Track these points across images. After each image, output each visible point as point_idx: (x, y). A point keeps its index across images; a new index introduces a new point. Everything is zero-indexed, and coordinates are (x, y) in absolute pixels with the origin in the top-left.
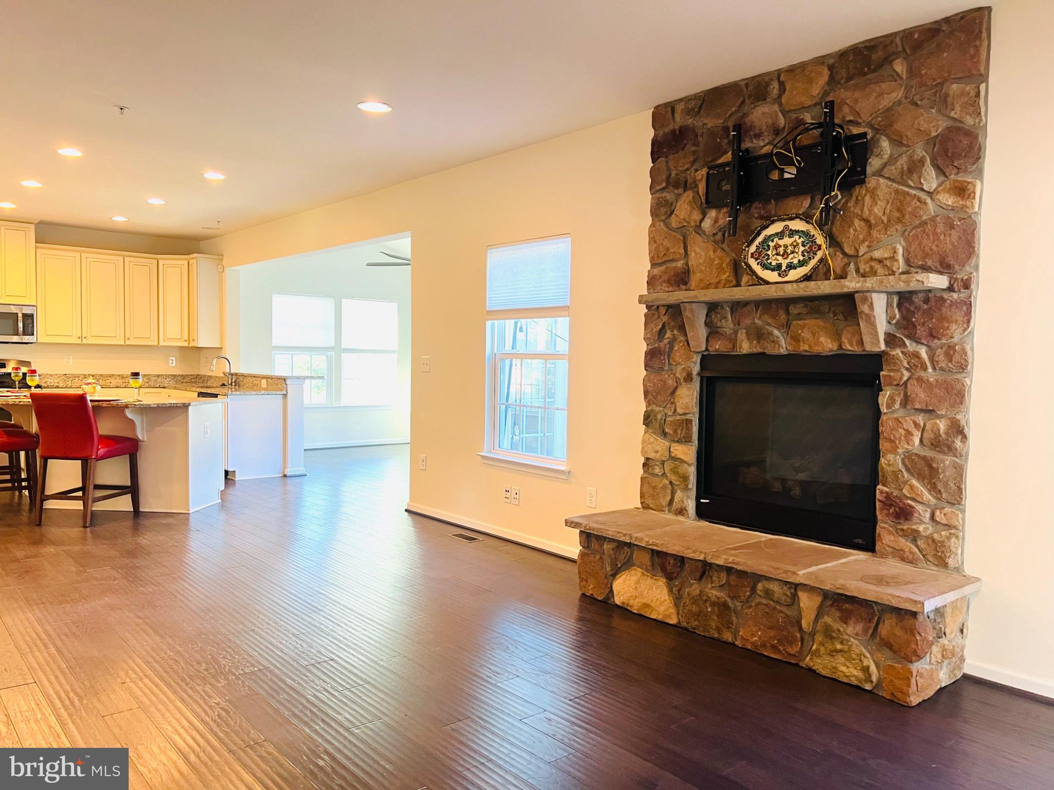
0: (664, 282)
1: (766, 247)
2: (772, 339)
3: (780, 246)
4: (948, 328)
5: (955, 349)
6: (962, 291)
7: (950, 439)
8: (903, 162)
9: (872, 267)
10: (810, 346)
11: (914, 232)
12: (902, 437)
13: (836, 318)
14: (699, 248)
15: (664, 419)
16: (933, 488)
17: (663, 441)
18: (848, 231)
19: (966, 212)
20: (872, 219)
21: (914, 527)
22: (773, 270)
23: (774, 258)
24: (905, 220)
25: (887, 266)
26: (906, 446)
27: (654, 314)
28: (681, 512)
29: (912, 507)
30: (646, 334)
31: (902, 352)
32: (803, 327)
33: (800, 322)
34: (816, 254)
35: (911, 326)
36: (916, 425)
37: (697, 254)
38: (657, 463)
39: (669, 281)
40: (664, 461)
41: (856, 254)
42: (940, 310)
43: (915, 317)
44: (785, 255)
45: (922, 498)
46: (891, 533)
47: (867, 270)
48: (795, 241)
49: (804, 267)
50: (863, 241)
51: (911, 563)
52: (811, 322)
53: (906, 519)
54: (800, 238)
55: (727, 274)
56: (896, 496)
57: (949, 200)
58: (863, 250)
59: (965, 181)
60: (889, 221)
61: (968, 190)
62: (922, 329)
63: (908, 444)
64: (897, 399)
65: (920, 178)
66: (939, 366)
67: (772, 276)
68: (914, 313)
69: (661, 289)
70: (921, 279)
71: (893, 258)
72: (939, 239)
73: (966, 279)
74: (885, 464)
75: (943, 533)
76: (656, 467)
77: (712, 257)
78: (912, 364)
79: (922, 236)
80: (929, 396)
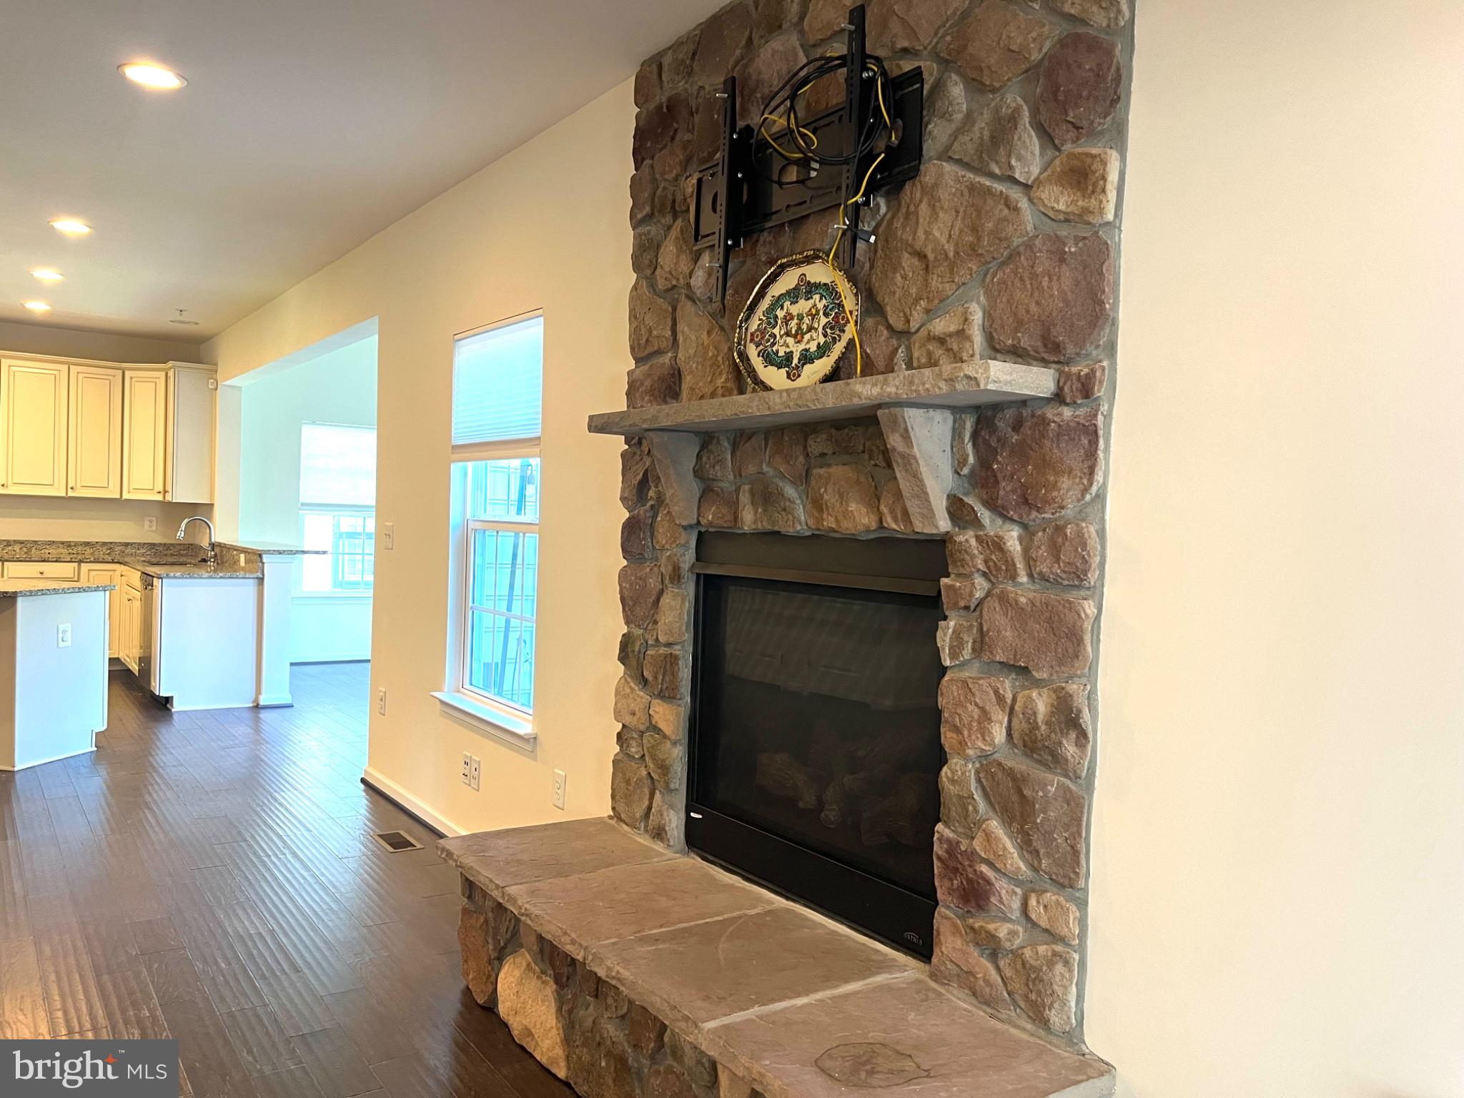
0: (646, 392)
1: (772, 320)
2: (784, 503)
3: (792, 318)
4: (1054, 486)
5: (1066, 535)
6: (1079, 402)
7: (1053, 735)
8: (982, 125)
9: (930, 354)
10: (837, 521)
11: (999, 274)
12: (975, 724)
13: (872, 462)
14: (689, 326)
15: (643, 651)
16: (1026, 846)
17: (642, 693)
18: (894, 280)
19: (1089, 223)
20: (929, 251)
21: (991, 927)
22: (779, 366)
23: (782, 341)
24: (985, 249)
25: (951, 346)
26: (980, 744)
27: (635, 454)
28: (659, 834)
29: (989, 882)
30: (623, 490)
31: (978, 538)
32: (827, 481)
33: (822, 471)
34: (844, 331)
35: (992, 480)
36: (1000, 699)
37: (686, 338)
38: (635, 735)
39: (652, 392)
40: (643, 733)
41: (906, 328)
42: (1041, 447)
43: (998, 463)
44: (798, 335)
45: (1005, 865)
46: (956, 932)
48: (815, 305)
49: (825, 359)
51: (987, 1003)
52: (838, 471)
53: (980, 908)
54: (821, 299)
55: (724, 376)
56: (966, 851)
57: (1060, 200)
58: (917, 318)
59: (1088, 155)
60: (957, 253)
61: (1094, 173)
62: (1009, 488)
63: (984, 739)
64: (966, 638)
65: (1009, 156)
66: (1039, 570)
68: (997, 451)
69: (641, 406)
70: (973, 374)
71: (961, 334)
72: (1040, 288)
73: (1087, 375)
74: (947, 777)
75: (1042, 949)
76: (634, 743)
77: (706, 344)
78: (991, 564)
79: (1013, 283)
80: (1019, 636)
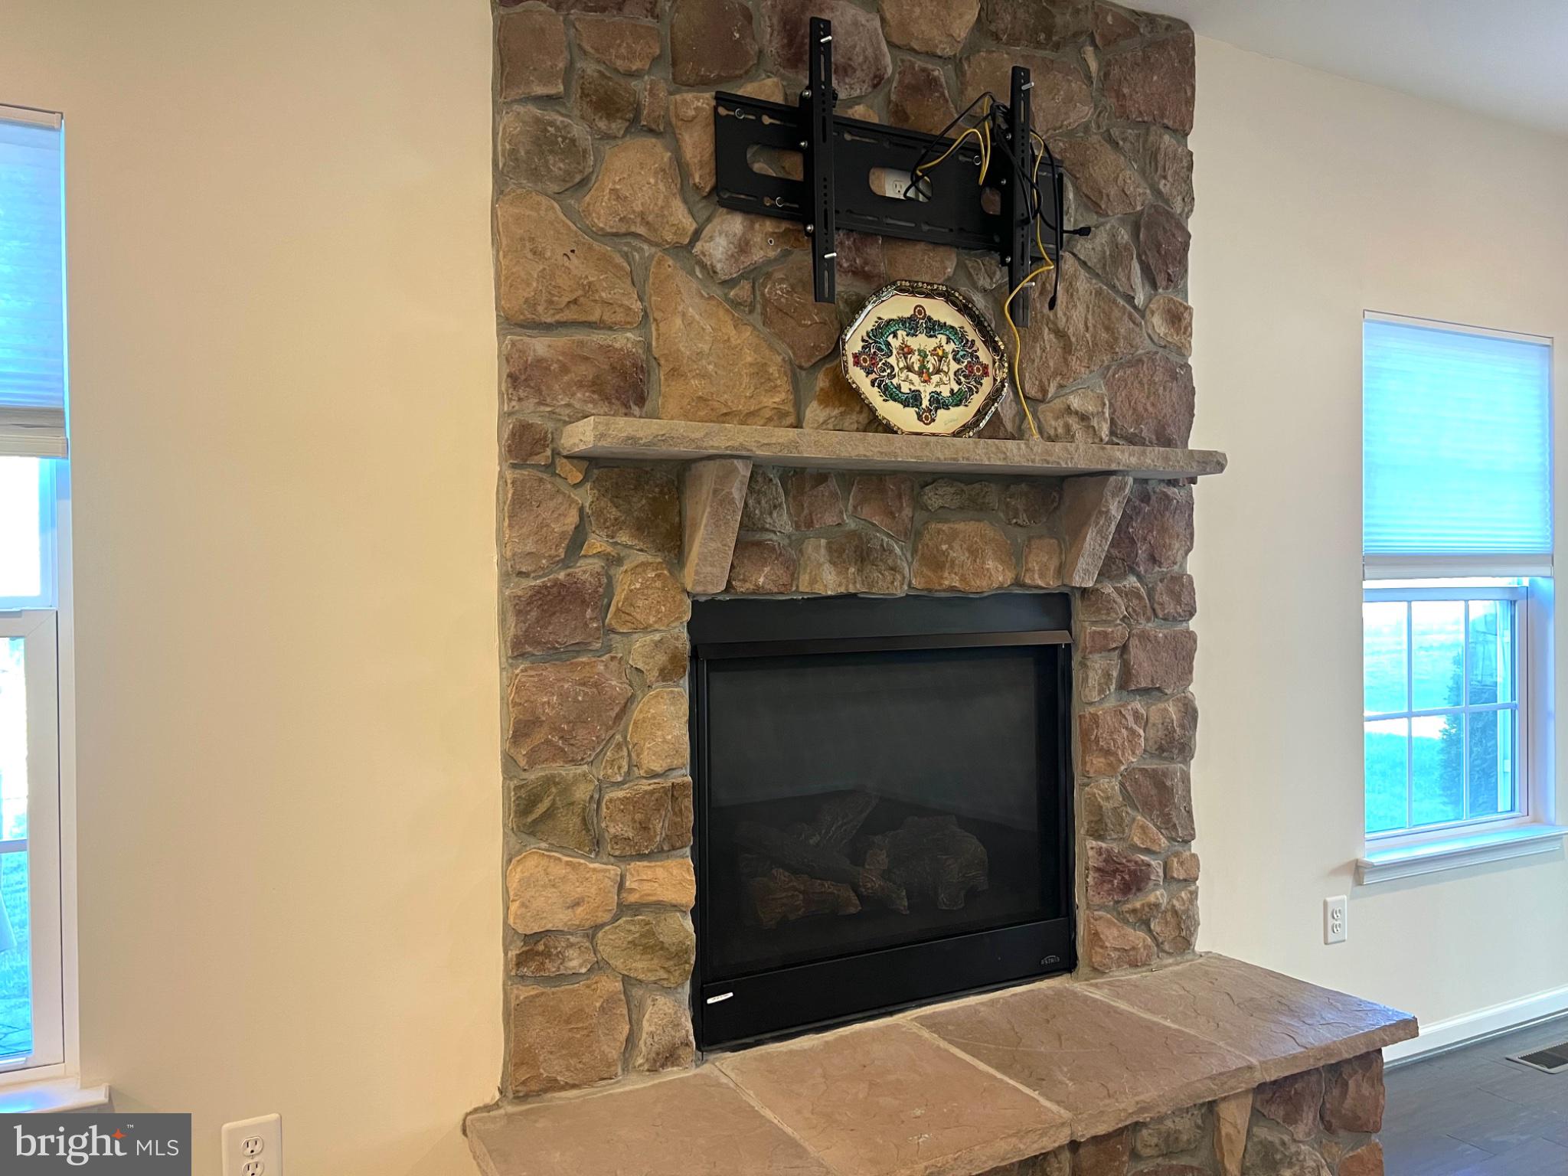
0: (580, 385)
1: (883, 347)
2: (890, 562)
3: (911, 352)
4: (1170, 547)
5: (1183, 583)
6: (1186, 485)
8: (1101, 240)
9: (1067, 428)
10: (963, 579)
11: (1121, 373)
13: (1014, 521)
15: (596, 796)
16: (1167, 824)
17: (595, 866)
18: (1033, 347)
20: (1071, 332)
22: (905, 403)
23: (903, 375)
24: (1120, 347)
25: (1093, 427)
28: (668, 1057)
31: (1117, 589)
32: (953, 536)
33: (945, 527)
34: (982, 384)
35: (1127, 541)
36: (1137, 718)
37: (689, 324)
38: (572, 939)
39: (596, 386)
40: (598, 927)
41: (1039, 396)
42: (1163, 516)
43: (1132, 527)
44: (925, 374)
45: (1160, 845)
46: (1110, 923)
47: (1060, 430)
48: (940, 346)
50: (1055, 374)
51: (1144, 965)
52: (966, 528)
53: (1140, 889)
54: (948, 341)
56: (1119, 852)
57: (1161, 329)
58: (1052, 390)
60: (1095, 344)
61: (1185, 319)
62: (1144, 548)
63: (1133, 753)
64: (1113, 674)
66: (1166, 612)
67: (902, 417)
68: (1132, 518)
69: (568, 405)
72: (1156, 393)
76: (571, 953)
77: (734, 342)
78: (1130, 610)
79: (1132, 384)
80: (1153, 665)
